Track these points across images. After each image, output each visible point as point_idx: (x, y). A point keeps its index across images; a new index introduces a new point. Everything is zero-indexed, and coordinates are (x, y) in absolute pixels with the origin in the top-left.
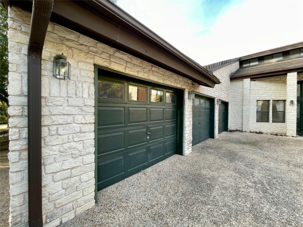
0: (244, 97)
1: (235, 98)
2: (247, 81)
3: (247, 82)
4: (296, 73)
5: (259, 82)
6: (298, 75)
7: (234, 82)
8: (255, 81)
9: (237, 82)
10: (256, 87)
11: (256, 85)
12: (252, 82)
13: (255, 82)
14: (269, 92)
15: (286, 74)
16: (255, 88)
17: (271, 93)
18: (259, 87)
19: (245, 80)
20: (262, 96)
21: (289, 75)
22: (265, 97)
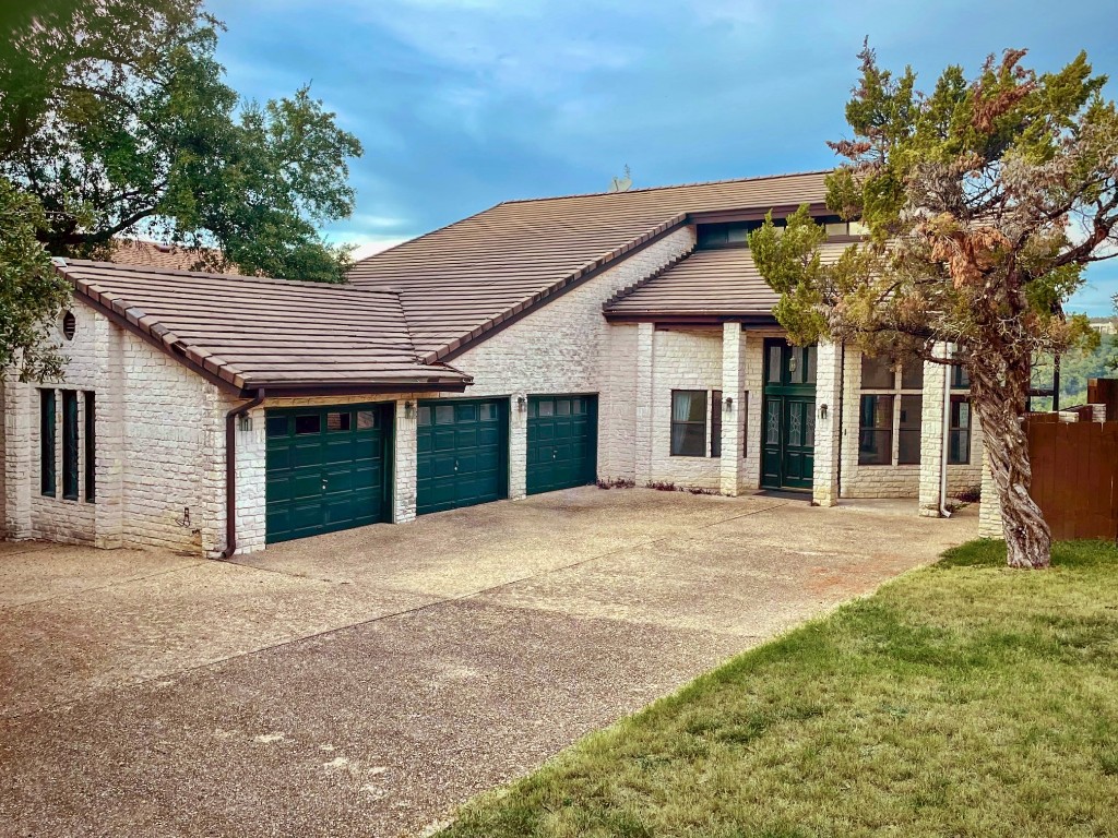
0: (639, 380)
1: (622, 379)
2: (646, 329)
3: (645, 332)
4: (738, 325)
5: (677, 334)
6: (743, 329)
7: (622, 328)
8: (667, 330)
9: (627, 327)
10: (671, 349)
11: (670, 344)
12: (661, 332)
13: (669, 333)
14: (705, 365)
15: (722, 324)
16: (668, 354)
17: (710, 370)
18: (676, 349)
19: (641, 325)
20: (686, 376)
21: (727, 326)
22: (692, 382)
